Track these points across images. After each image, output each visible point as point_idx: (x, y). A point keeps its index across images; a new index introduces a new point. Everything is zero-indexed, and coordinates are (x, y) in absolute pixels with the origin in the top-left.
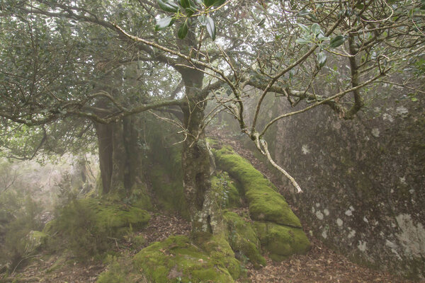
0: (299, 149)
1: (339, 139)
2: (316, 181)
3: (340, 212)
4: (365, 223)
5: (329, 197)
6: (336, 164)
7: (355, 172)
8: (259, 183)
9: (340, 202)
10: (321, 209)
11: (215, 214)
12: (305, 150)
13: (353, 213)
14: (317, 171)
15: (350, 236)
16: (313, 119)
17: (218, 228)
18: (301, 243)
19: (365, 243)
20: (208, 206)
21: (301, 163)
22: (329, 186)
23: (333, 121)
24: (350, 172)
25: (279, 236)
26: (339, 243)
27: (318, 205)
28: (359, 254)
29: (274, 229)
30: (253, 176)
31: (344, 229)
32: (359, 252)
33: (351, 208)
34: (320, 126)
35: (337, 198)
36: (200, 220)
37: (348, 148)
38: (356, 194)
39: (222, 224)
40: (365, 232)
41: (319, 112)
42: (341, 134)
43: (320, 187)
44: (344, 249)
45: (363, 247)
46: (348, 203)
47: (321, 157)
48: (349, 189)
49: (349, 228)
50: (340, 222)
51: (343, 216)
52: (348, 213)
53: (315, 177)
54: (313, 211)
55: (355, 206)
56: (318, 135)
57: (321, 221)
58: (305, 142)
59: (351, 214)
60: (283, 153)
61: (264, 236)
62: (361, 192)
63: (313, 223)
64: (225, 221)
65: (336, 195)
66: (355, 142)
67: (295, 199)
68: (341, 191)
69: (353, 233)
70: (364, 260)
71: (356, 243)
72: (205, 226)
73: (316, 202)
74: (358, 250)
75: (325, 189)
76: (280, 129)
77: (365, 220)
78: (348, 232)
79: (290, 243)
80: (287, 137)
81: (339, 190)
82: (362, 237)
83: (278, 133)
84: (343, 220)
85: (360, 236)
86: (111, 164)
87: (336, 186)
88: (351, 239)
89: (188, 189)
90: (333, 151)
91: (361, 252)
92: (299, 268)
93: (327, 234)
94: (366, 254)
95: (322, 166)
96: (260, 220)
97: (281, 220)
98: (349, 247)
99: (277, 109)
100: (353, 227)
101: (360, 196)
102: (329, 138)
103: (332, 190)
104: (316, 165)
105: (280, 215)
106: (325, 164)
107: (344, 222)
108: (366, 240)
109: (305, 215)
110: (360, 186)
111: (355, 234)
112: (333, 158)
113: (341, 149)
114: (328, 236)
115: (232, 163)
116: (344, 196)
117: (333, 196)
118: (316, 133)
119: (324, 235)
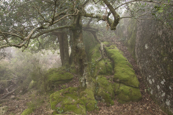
0: (144, 46)
1: (161, 41)
2: (150, 64)
3: (159, 82)
4: (170, 90)
5: (155, 73)
6: (159, 55)
7: (167, 60)
8: (122, 64)
9: (159, 76)
10: (151, 78)
11: (88, 79)
12: (146, 47)
13: (165, 83)
14: (150, 58)
15: (162, 96)
16: (151, 30)
17: (89, 86)
18: (135, 96)
19: (169, 101)
20: (85, 75)
21: (144, 54)
22: (155, 67)
23: (159, 31)
24: (165, 59)
25: (123, 91)
26: (157, 98)
27: (150, 76)
28: (166, 106)
29: (122, 87)
30: (120, 60)
31: (160, 91)
32: (166, 105)
33: (164, 80)
34: (153, 34)
35: (158, 74)
36: (82, 81)
37: (165, 46)
38: (167, 73)
39: (92, 84)
40: (169, 95)
41: (153, 26)
42: (162, 37)
43: (151, 67)
44: (159, 102)
45: (168, 103)
46: (163, 77)
47: (152, 50)
48: (164, 69)
49: (162, 91)
50: (158, 87)
51: (160, 84)
52: (162, 83)
53: (149, 61)
54: (148, 79)
55: (166, 80)
56: (152, 39)
57: (151, 85)
58: (147, 43)
59: (164, 84)
60: (137, 48)
61: (116, 90)
62: (169, 72)
63: (148, 86)
64: (93, 82)
65: (158, 72)
66: (169, 42)
67: (141, 72)
68: (160, 70)
69: (164, 94)
70: (168, 111)
71: (165, 100)
72: (84, 84)
73: (149, 75)
74: (166, 104)
75: (153, 68)
76: (137, 36)
77: (170, 88)
78: (162, 93)
79: (129, 95)
80: (140, 40)
81: (159, 69)
82: (168, 98)
83: (136, 38)
84: (160, 86)
85: (167, 97)
86: (64, 54)
87: (158, 67)
88: (163, 97)
89: (76, 67)
90: (158, 48)
91: (167, 106)
92: (129, 109)
93: (153, 92)
94: (169, 108)
95: (153, 55)
96: (117, 82)
97: (127, 83)
98: (162, 101)
99: (137, 26)
100: (164, 91)
101: (169, 74)
102: (156, 40)
103: (156, 69)
104: (151, 55)
105: (127, 81)
106: (154, 54)
107: (160, 87)
108: (170, 100)
109: (145, 81)
110: (169, 68)
111: (165, 95)
112: (158, 51)
113: (162, 46)
114: (153, 94)
115: (112, 53)
116: (162, 73)
117: (156, 72)
118: (151, 38)
119: (152, 93)
